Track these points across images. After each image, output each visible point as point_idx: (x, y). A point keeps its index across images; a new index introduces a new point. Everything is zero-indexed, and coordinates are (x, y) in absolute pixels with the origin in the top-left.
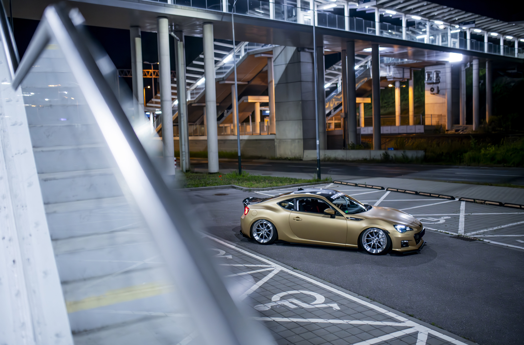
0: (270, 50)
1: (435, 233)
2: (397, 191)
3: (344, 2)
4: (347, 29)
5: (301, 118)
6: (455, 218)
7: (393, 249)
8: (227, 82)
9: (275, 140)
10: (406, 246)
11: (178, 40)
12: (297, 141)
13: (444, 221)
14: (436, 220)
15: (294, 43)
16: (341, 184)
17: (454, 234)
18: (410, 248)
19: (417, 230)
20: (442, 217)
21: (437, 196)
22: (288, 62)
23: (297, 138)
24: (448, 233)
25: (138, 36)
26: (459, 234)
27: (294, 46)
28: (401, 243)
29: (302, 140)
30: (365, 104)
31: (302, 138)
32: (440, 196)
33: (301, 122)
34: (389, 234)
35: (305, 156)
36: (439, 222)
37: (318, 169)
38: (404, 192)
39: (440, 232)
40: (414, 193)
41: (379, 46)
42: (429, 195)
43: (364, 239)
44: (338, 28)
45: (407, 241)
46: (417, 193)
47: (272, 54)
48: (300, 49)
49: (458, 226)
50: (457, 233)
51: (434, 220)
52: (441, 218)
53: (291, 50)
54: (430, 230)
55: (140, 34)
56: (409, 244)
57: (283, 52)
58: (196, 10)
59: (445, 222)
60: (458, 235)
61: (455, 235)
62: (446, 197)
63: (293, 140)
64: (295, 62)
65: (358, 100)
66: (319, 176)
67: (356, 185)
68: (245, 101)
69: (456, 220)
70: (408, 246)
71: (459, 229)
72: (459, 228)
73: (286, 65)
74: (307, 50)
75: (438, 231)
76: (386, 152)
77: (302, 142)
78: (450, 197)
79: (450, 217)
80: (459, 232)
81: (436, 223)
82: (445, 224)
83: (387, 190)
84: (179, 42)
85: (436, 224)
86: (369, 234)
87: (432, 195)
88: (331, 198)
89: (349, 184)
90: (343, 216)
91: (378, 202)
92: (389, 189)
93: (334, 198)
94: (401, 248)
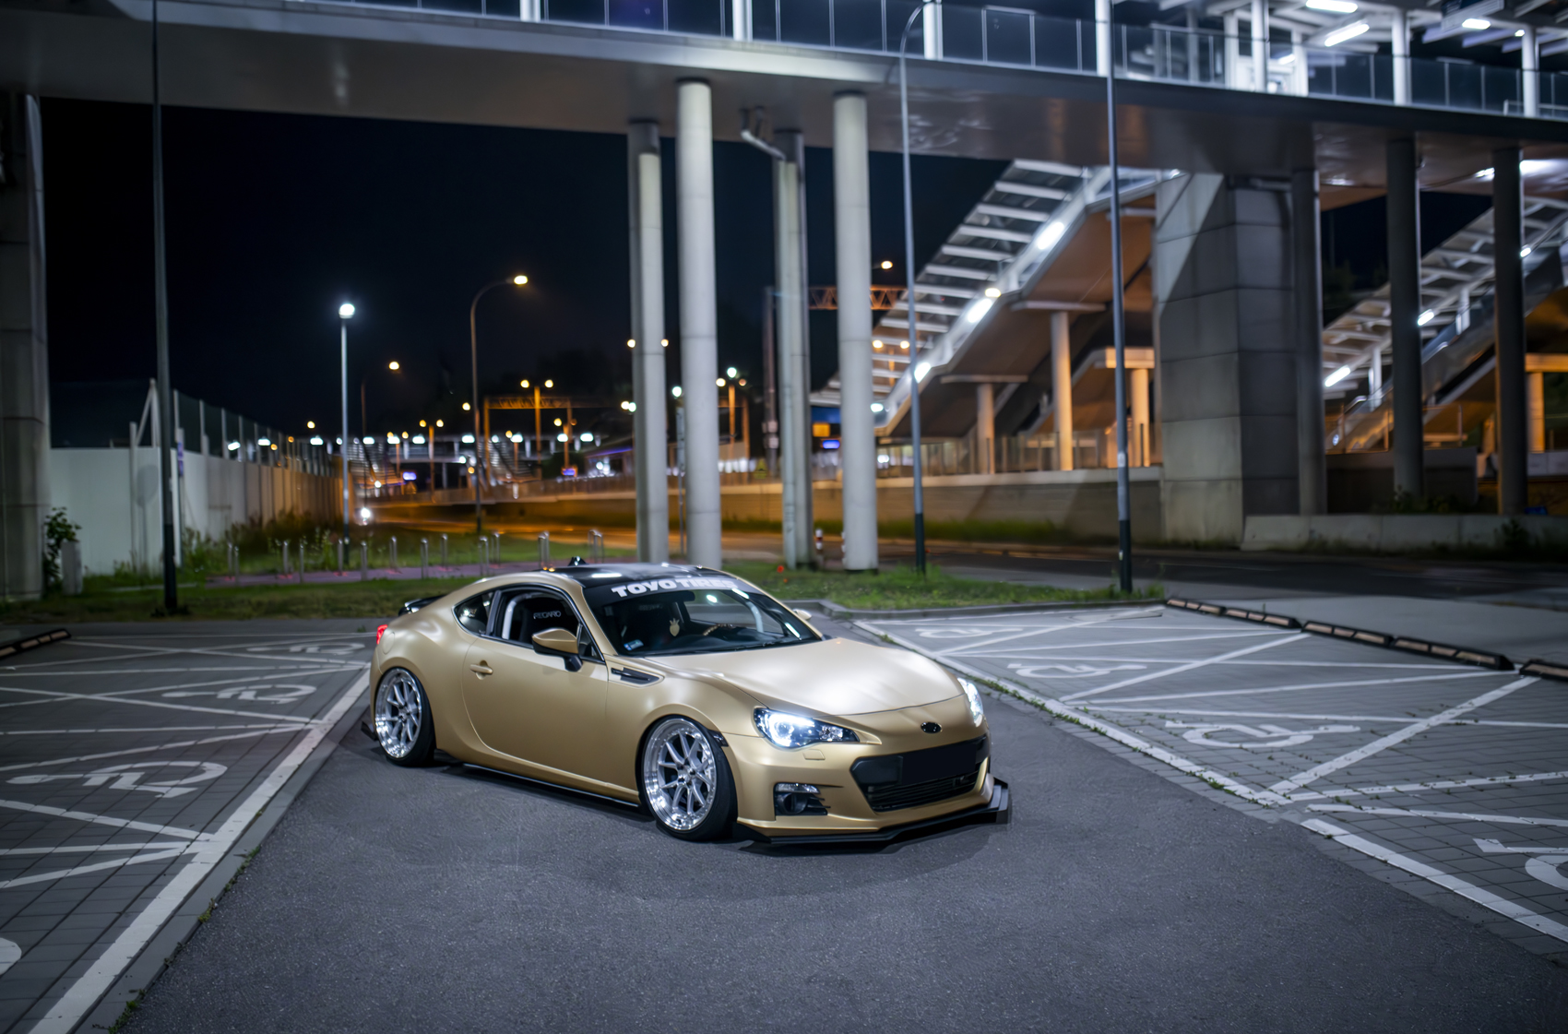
0: (1149, 192)
2: (1332, 635)
3: (1391, 15)
4: (1400, 97)
5: (1237, 410)
6: (1372, 732)
7: (739, 819)
8: (1032, 305)
9: (1162, 484)
10: (807, 812)
11: (779, 159)
12: (1224, 485)
13: (1306, 740)
14: (1279, 732)
15: (1218, 162)
16: (1185, 608)
17: (1242, 790)
18: (836, 821)
19: (877, 741)
20: (1321, 727)
21: (1452, 653)
22: (1198, 227)
23: (1223, 474)
25: (651, 150)
27: (1217, 170)
28: (776, 793)
29: (1240, 483)
30: (1546, 374)
31: (1239, 473)
32: (1461, 655)
33: (1237, 419)
34: (723, 748)
35: (1248, 536)
36: (1271, 744)
37: (1121, 554)
38: (1352, 639)
39: (1202, 779)
40: (1381, 640)
41: (1521, 154)
42: (1425, 648)
43: (653, 764)
44: (1339, 92)
45: (815, 790)
46: (1389, 642)
47: (1153, 207)
48: (1234, 182)
51: (1266, 732)
52: (1313, 729)
53: (1210, 183)
54: (1175, 768)
55: (656, 143)
56: (824, 804)
57: (1185, 194)
58: (795, 51)
59: (1303, 744)
62: (1479, 658)
63: (1213, 482)
64: (1220, 223)
65: (1531, 362)
66: (1127, 586)
67: (1222, 612)
68: (1098, 365)
70: (826, 814)
73: (1195, 236)
74: (1260, 183)
76: (1513, 522)
77: (1238, 490)
78: (1492, 661)
81: (1252, 745)
82: (1282, 751)
83: (1304, 630)
84: (782, 165)
85: (1246, 749)
86: (668, 745)
87: (1435, 649)
88: (614, 590)
89: (1203, 608)
90: (605, 664)
91: (1197, 664)
92: (1310, 627)
93: (627, 591)
94: (777, 817)
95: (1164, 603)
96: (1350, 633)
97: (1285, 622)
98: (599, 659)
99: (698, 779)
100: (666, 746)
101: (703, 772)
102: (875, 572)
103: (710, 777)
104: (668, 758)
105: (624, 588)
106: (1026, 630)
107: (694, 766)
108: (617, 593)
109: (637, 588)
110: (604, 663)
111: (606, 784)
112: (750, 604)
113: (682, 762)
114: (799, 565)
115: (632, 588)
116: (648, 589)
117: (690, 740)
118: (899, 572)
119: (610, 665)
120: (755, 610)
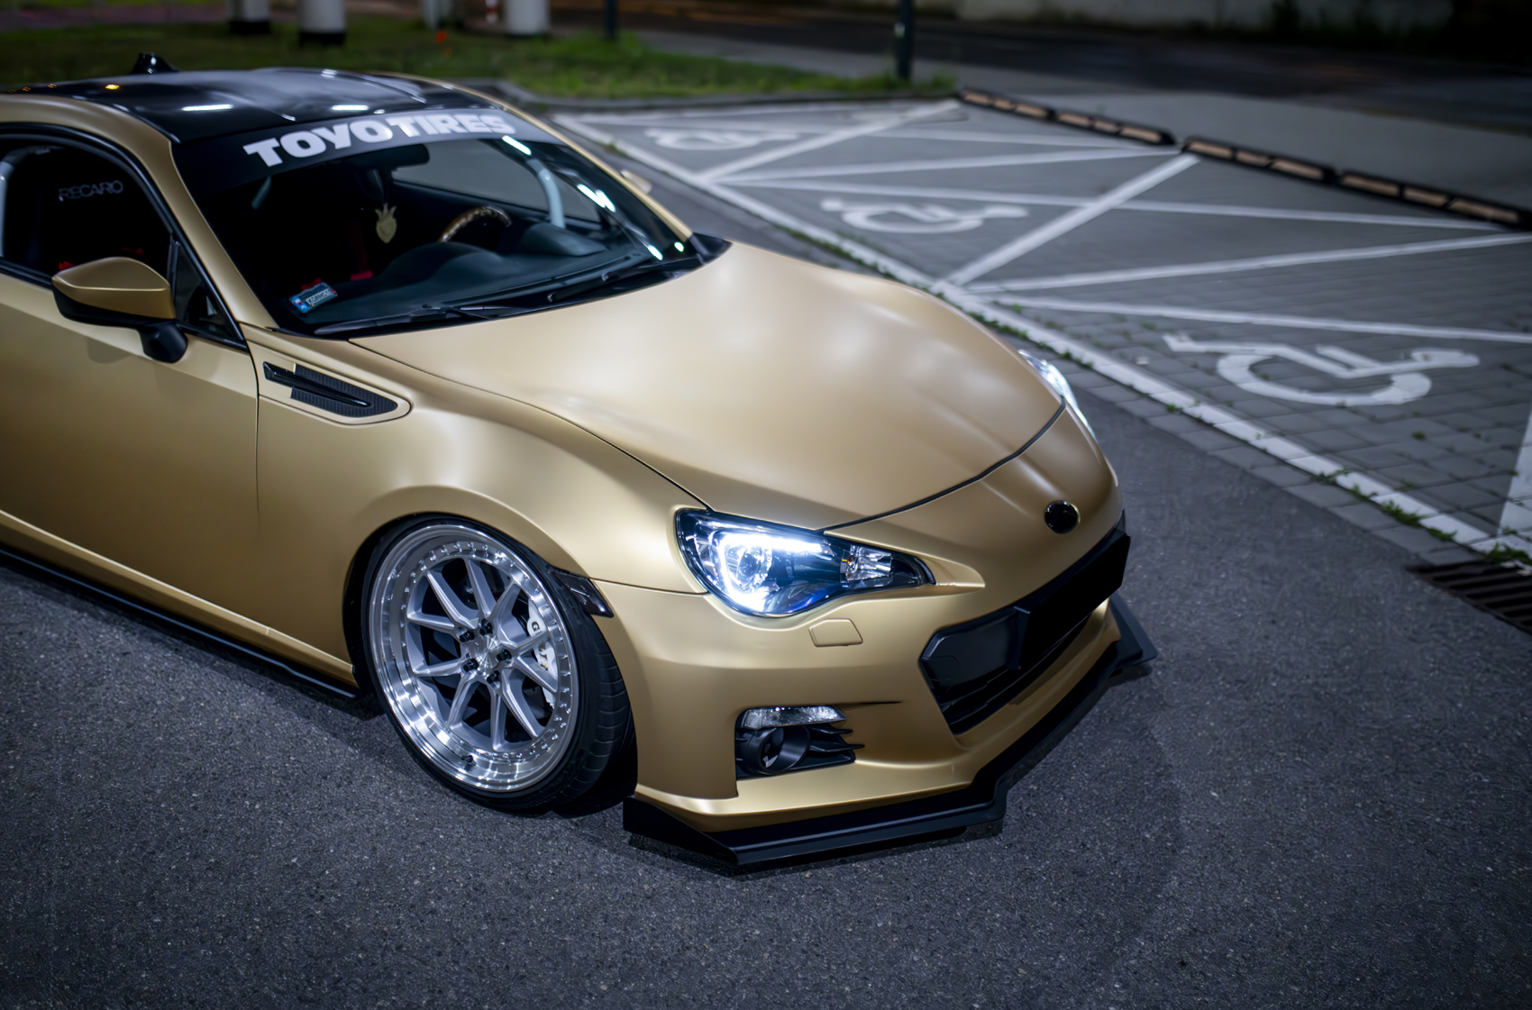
1: (1305, 505)
2: (1233, 161)
6: (1507, 367)
7: (640, 788)
10: (811, 761)
13: (1424, 385)
14: (1367, 367)
16: (991, 108)
17: (1465, 533)
19: (974, 581)
20: (1417, 354)
21: (1438, 200)
24: (1412, 521)
26: (1505, 542)
28: (741, 730)
36: (1380, 397)
38: (1268, 169)
39: (1358, 497)
40: (1315, 173)
42: (1392, 190)
45: (834, 713)
46: (1330, 178)
49: (1514, 449)
50: (1489, 523)
51: (1349, 367)
52: (1408, 358)
54: (1282, 462)
56: (848, 741)
59: (1429, 395)
60: (1487, 546)
61: (1467, 548)
62: (1489, 212)
66: (904, 70)
67: (1051, 117)
69: (1509, 385)
70: (852, 761)
71: (1517, 487)
72: (1513, 473)
75: (1342, 480)
78: (1511, 216)
79: (1471, 360)
80: (1510, 516)
81: (1351, 400)
82: (1417, 415)
83: (1186, 150)
85: (1355, 410)
86: (430, 577)
87: (1410, 194)
88: (250, 149)
89: (1022, 109)
90: (247, 351)
91: (1090, 209)
92: (1197, 146)
93: (280, 151)
94: (741, 785)
95: (957, 97)
96: (1262, 161)
97: (1153, 137)
98: (229, 335)
99: (518, 673)
100: (425, 579)
101: (531, 655)
102: (544, 37)
103: (553, 671)
104: (432, 605)
105: (273, 143)
106: (805, 137)
107: (505, 636)
108: (256, 155)
109: (304, 144)
110: (242, 345)
111: (267, 630)
112: (535, 163)
113: (472, 624)
114: (442, 24)
115: (290, 142)
116: (329, 144)
117: (496, 579)
118: (576, 38)
119: (262, 356)
120: (546, 176)
